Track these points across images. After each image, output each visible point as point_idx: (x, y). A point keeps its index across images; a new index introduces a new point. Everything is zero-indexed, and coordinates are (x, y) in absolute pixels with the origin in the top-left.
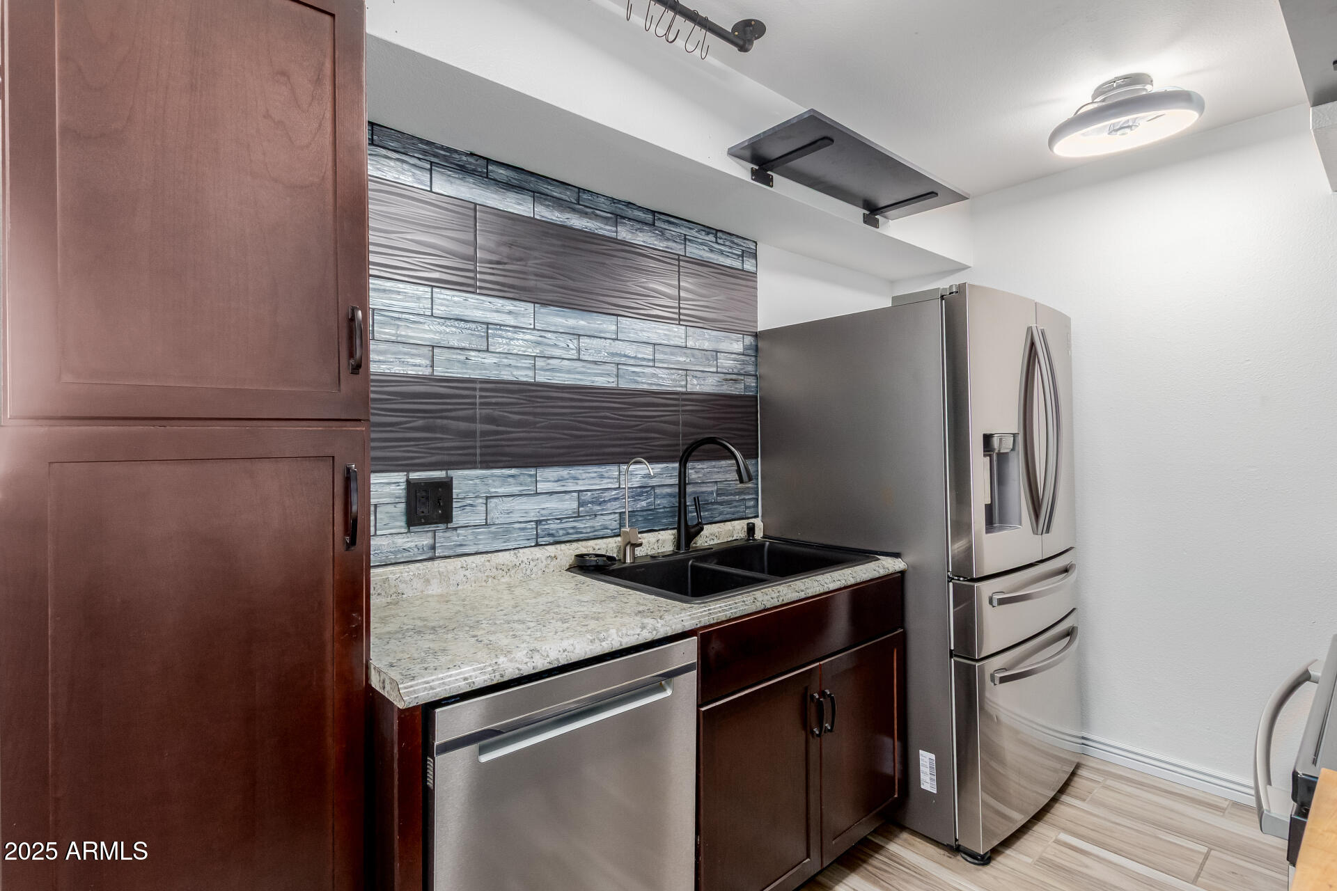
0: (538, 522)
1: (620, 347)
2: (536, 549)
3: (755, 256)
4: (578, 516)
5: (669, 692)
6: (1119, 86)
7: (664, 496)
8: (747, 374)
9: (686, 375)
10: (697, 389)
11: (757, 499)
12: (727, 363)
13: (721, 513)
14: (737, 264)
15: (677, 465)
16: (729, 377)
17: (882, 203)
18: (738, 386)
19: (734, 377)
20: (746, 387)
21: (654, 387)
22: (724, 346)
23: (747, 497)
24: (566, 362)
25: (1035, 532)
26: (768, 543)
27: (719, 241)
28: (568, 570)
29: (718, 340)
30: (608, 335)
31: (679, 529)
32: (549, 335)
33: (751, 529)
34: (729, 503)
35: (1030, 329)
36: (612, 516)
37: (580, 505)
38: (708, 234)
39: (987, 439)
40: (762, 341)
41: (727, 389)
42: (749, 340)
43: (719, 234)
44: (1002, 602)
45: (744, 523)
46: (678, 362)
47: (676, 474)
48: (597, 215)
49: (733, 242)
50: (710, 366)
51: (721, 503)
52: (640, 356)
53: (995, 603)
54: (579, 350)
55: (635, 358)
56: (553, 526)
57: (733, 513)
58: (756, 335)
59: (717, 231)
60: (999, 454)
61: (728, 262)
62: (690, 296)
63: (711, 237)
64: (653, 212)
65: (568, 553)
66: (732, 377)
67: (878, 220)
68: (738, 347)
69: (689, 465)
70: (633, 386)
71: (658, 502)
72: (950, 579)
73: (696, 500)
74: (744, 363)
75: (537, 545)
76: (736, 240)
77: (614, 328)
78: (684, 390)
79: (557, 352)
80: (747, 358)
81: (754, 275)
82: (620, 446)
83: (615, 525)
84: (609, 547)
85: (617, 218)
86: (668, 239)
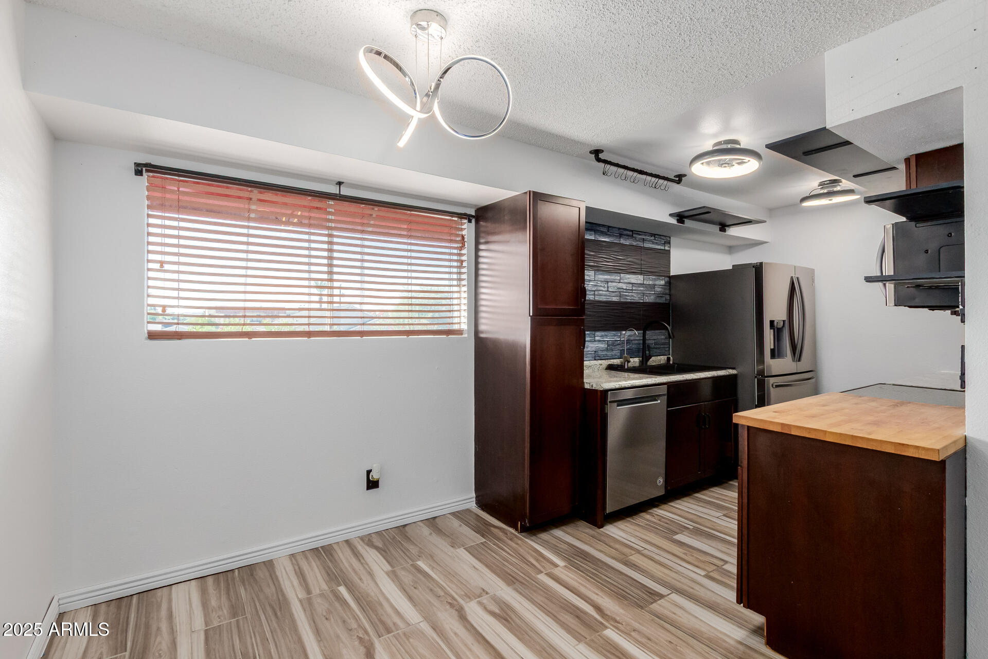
0: (595, 351)
1: (620, 285)
2: (595, 361)
3: (669, 243)
4: (607, 350)
5: (659, 401)
6: (827, 184)
7: (636, 344)
8: (666, 294)
9: (643, 295)
10: (647, 301)
11: (669, 347)
12: (658, 289)
13: (656, 352)
14: (662, 248)
15: (642, 332)
16: (659, 295)
17: (727, 224)
18: (662, 299)
19: (661, 295)
20: (666, 300)
21: (632, 301)
22: (657, 282)
23: (665, 346)
24: (604, 292)
25: (793, 361)
26: (676, 365)
27: (656, 239)
28: (606, 369)
29: (655, 280)
30: (617, 281)
31: (642, 357)
32: (599, 282)
33: (669, 359)
34: (659, 348)
35: (792, 277)
36: (618, 351)
37: (608, 346)
38: (651, 236)
39: (772, 322)
40: (673, 281)
41: (659, 301)
42: (667, 279)
43: (656, 236)
44: (777, 386)
45: (665, 357)
46: (641, 290)
47: (642, 335)
48: (614, 235)
49: (661, 238)
50: (652, 291)
51: (656, 348)
52: (627, 288)
53: (774, 387)
54: (608, 287)
55: (626, 289)
56: (600, 353)
57: (660, 353)
58: (670, 277)
59: (655, 235)
60: (777, 328)
61: (659, 247)
62: (645, 263)
63: (653, 238)
64: (632, 231)
65: (606, 363)
66: (659, 296)
67: (725, 229)
68: (662, 282)
69: (648, 332)
70: (625, 301)
71: (633, 346)
72: (756, 377)
73: (648, 346)
74: (665, 289)
75: (595, 360)
76: (662, 237)
77: (619, 278)
78: (642, 301)
79: (602, 288)
80: (666, 287)
81: (669, 251)
82: (621, 324)
83: (619, 354)
84: (617, 362)
85: (621, 235)
86: (637, 241)
